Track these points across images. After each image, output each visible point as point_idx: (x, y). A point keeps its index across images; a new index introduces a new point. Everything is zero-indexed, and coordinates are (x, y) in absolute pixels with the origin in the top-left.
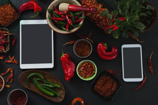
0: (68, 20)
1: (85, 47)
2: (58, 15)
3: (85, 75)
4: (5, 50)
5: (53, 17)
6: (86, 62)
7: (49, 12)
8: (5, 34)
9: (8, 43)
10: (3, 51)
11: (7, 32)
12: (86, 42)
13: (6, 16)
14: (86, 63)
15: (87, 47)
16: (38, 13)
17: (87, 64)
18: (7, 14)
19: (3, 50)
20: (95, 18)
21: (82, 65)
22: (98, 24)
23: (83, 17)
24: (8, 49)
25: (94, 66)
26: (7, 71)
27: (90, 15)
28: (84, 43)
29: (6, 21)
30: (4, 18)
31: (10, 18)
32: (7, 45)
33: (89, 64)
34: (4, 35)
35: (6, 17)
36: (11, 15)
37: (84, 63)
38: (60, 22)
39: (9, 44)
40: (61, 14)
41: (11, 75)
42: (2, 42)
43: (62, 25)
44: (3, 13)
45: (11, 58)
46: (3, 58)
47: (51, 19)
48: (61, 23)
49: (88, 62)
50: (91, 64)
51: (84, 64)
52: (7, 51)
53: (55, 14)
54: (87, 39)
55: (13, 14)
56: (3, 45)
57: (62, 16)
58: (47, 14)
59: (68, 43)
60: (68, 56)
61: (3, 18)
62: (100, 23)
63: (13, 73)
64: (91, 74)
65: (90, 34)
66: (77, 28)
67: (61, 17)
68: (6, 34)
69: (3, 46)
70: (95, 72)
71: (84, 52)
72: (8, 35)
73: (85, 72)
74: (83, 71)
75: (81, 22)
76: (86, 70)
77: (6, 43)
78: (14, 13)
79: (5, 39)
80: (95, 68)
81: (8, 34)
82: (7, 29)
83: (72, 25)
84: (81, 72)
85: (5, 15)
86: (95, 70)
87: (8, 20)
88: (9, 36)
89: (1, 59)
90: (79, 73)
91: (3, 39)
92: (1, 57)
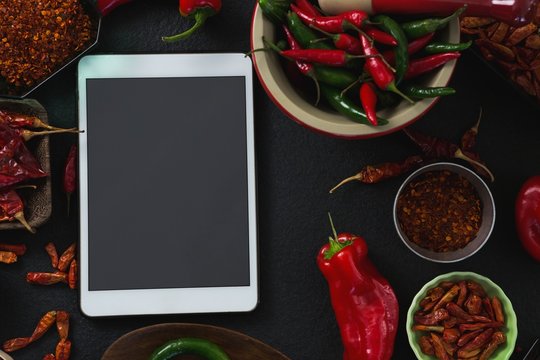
0: (374, 63)
1: (448, 204)
2: (318, 34)
3: (450, 351)
4: (27, 217)
5: (288, 47)
6: (456, 282)
7: (267, 16)
8: (27, 133)
9: (41, 181)
10: (17, 221)
11: (38, 122)
12: (454, 177)
13: (32, 32)
14: (455, 289)
15: (461, 199)
16: (199, 18)
17: (464, 291)
18: (34, 23)
19: (19, 215)
20: (503, 43)
21: (434, 298)
22: (519, 78)
23: (454, 42)
24: (43, 212)
25: (502, 304)
26: (36, 324)
27: (476, 28)
28: (442, 179)
29: (32, 62)
30: (21, 45)
31: (50, 42)
32: (40, 189)
33: (469, 293)
34: (22, 138)
35: (29, 40)
36: (54, 27)
37: (443, 288)
38: (327, 73)
39: (48, 183)
40: (335, 29)
41: (58, 351)
42: (10, 173)
43: (338, 88)
44: (15, 15)
45: (59, 256)
46: (19, 257)
47: (277, 54)
48: (335, 77)
49: (468, 281)
50: (484, 294)
51: (447, 290)
52: (37, 220)
53: (300, 30)
54: (460, 154)
55: (67, 24)
56: (18, 192)
57: (338, 37)
58: (259, 28)
59: (358, 176)
60: (359, 250)
61: (16, 42)
62: (532, 72)
63: (70, 339)
64: (483, 349)
65: (475, 130)
66: (419, 104)
67: (330, 42)
68: (32, 128)
69: (16, 198)
70: (505, 338)
71: (446, 227)
72: (44, 135)
73: (451, 336)
74: (441, 329)
75: (443, 70)
76: (456, 327)
77: (32, 181)
78: (73, 17)
79: (29, 159)
80: (505, 316)
81: (41, 129)
82: (36, 103)
83: (393, 87)
84: (428, 334)
85: (23, 30)
86: (502, 327)
87: (40, 56)
88: (46, 140)
89: (8, 261)
90: (419, 342)
91: (15, 158)
92: (8, 251)
